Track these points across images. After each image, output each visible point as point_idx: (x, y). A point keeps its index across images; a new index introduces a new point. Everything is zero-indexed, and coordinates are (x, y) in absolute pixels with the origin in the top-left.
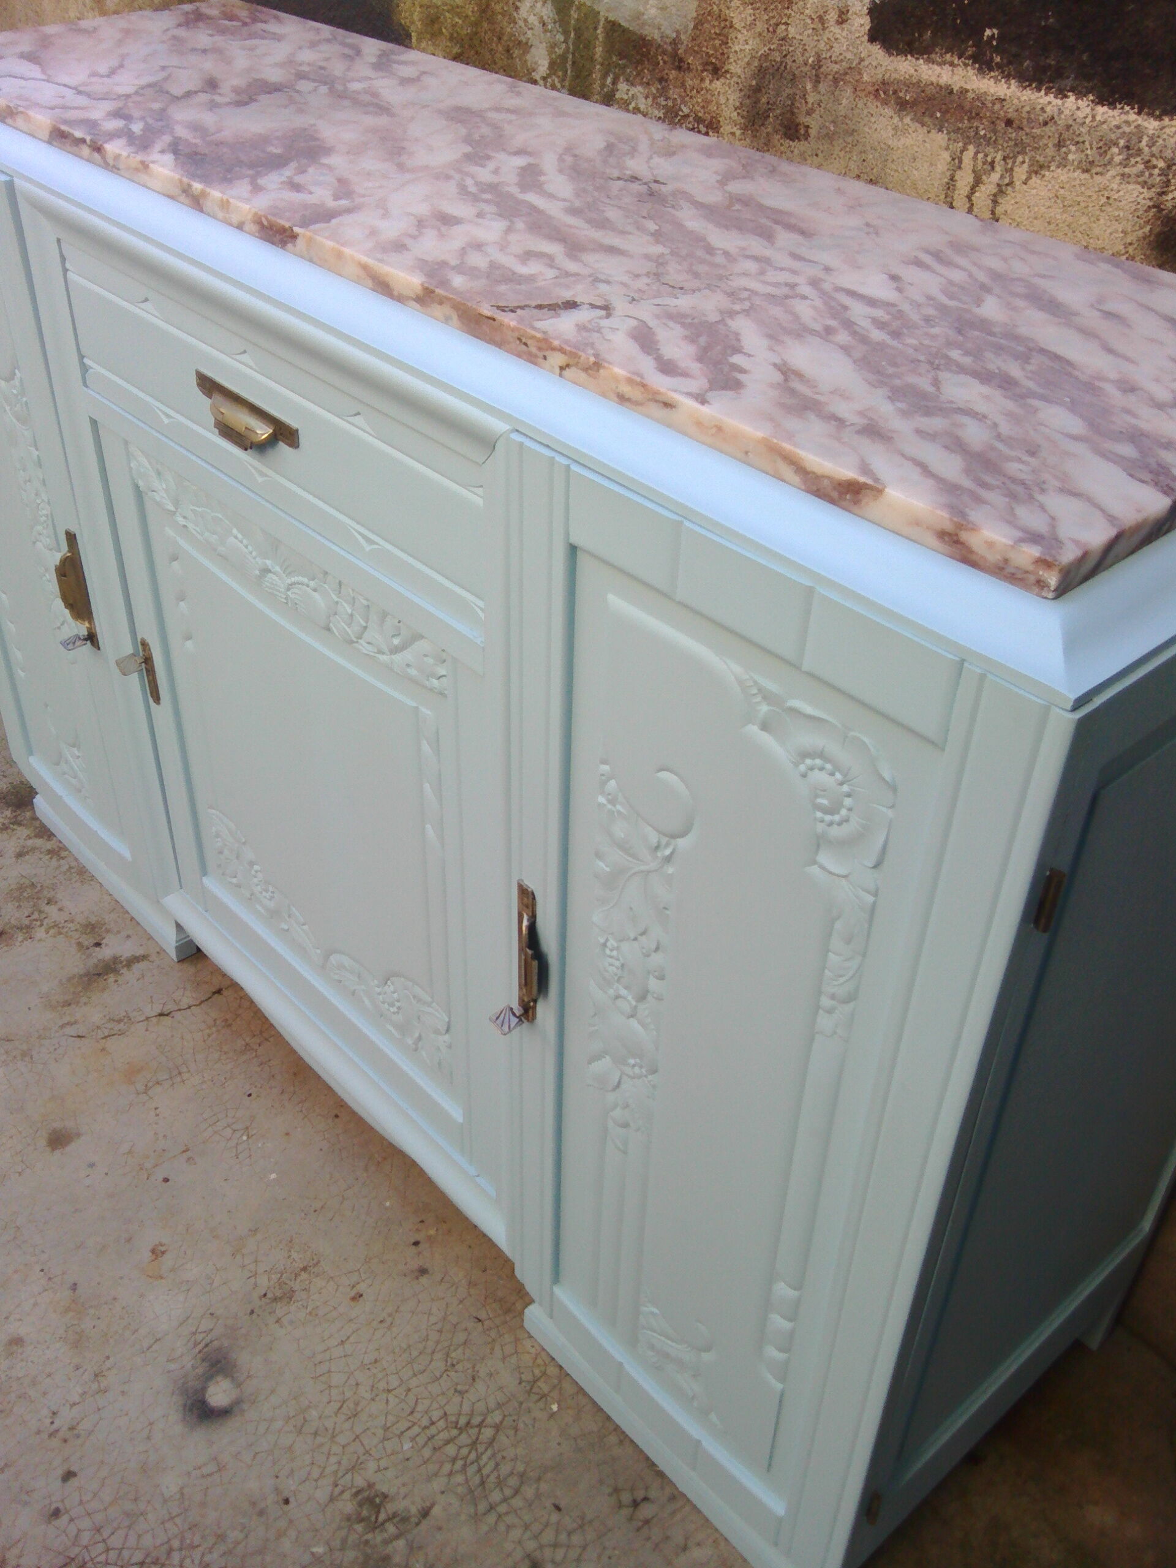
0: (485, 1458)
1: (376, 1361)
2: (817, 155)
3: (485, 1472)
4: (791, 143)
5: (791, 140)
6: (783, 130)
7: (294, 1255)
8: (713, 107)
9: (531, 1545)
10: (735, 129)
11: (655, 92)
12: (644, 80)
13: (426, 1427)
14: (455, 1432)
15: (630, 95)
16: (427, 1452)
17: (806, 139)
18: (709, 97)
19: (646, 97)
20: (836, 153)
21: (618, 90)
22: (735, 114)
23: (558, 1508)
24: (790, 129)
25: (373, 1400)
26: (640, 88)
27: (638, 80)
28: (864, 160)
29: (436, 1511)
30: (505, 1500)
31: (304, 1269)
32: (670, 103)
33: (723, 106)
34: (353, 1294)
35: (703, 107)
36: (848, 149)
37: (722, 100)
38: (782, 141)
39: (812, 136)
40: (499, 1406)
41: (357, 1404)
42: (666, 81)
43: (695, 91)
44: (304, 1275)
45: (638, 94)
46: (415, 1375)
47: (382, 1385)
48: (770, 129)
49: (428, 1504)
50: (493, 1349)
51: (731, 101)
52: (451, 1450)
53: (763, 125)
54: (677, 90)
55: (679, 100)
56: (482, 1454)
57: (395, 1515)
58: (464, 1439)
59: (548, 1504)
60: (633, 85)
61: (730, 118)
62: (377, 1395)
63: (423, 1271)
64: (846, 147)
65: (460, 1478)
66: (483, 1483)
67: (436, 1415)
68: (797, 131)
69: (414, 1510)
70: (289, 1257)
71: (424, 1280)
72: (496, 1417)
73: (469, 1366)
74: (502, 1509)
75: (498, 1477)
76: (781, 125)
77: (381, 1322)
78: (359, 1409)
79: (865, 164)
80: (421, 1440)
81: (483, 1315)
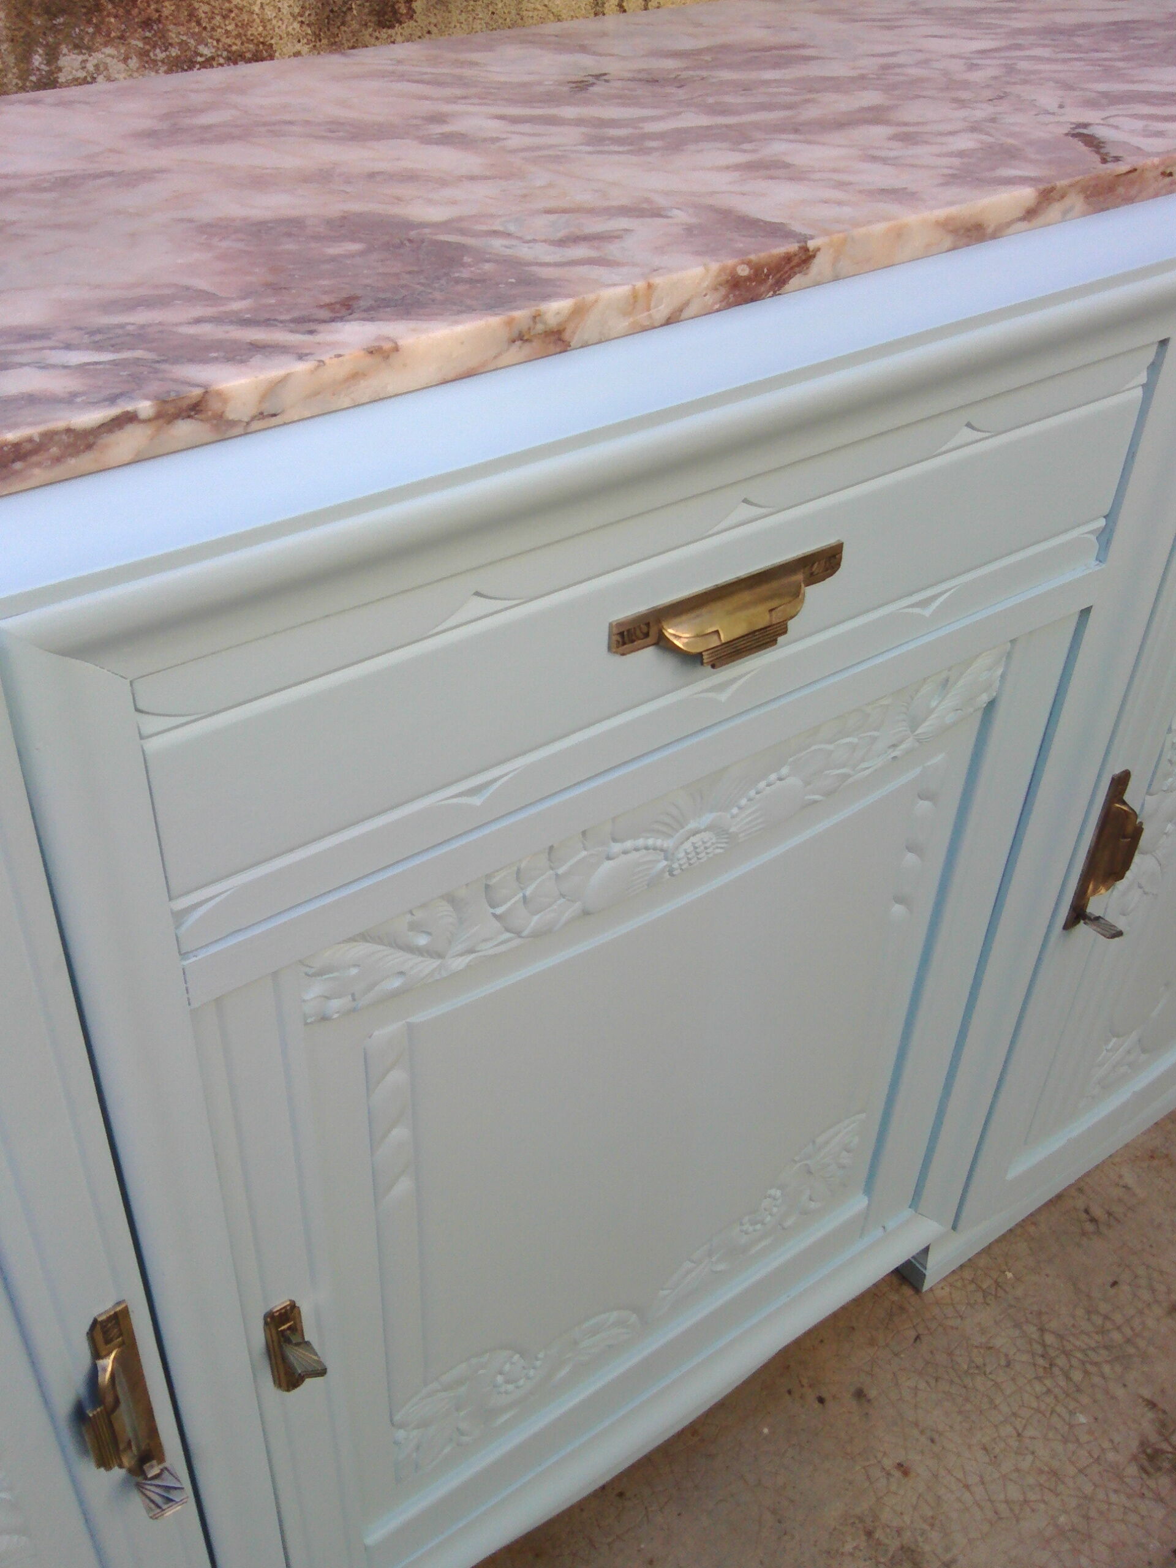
0: (1078, 1343)
1: (985, 1449)
2: (429, 32)
3: (1093, 1344)
4: (390, 31)
5: (389, 27)
6: (374, 19)
7: (848, 1547)
8: (257, 29)
9: (1158, 1311)
10: (298, 47)
11: (140, 44)
12: (113, 34)
13: (1056, 1397)
14: (1056, 1370)
15: (90, 66)
16: (1085, 1400)
17: (411, 17)
18: (245, 17)
19: (125, 60)
20: (454, 19)
21: (60, 70)
22: (296, 25)
23: (1114, 1284)
24: (385, 13)
25: (1033, 1453)
26: (109, 50)
27: (99, 39)
28: (493, 13)
29: (1146, 1393)
30: (1119, 1328)
31: (869, 1534)
32: (174, 52)
33: (274, 22)
34: (897, 1474)
35: (239, 36)
36: (470, 8)
37: (270, 13)
38: (377, 34)
39: (418, 10)
40: (1017, 1325)
41: (1041, 1472)
42: (159, 21)
43: (218, 18)
44: (878, 1534)
45: (108, 60)
46: (996, 1407)
47: (1013, 1443)
48: (355, 25)
49: (1140, 1400)
50: (952, 1328)
51: (285, 10)
52: (1077, 1376)
53: (343, 23)
54: (182, 29)
55: (192, 42)
56: (1075, 1346)
57: (1160, 1433)
58: (1061, 1361)
59: (1112, 1292)
60: (90, 49)
61: (288, 34)
62: (1027, 1448)
63: (860, 1394)
64: (466, 7)
65: (1107, 1369)
66: (1106, 1347)
67: (1039, 1388)
68: (395, 12)
69: (1150, 1415)
70: (851, 1554)
71: (872, 1393)
72: (1032, 1330)
73: (975, 1350)
74: (1128, 1332)
75: (1097, 1333)
76: (370, 13)
77: (933, 1441)
78: (1046, 1469)
79: (495, 16)
80: (1072, 1405)
81: (913, 1334)
